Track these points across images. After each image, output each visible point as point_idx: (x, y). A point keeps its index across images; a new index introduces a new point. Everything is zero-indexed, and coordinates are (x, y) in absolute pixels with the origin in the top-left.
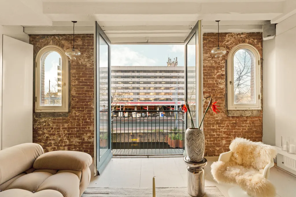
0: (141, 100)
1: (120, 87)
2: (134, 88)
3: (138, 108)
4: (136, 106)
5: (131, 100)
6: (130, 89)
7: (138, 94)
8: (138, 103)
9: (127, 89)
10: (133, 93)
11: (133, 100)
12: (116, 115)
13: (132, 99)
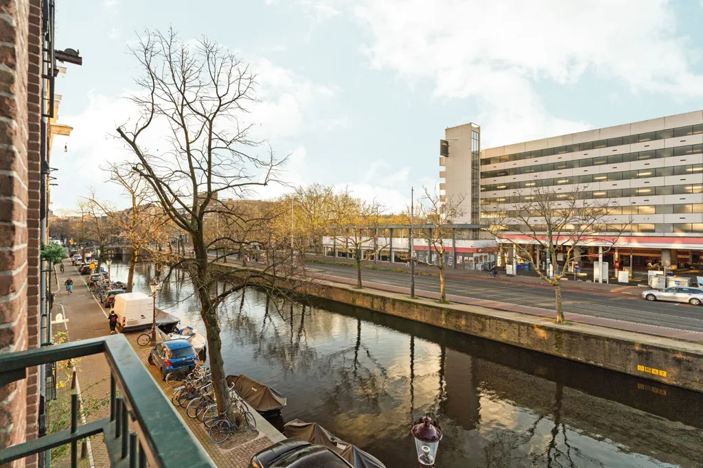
0: (692, 231)
1: (600, 191)
2: (656, 191)
3: (680, 256)
4: (670, 250)
5: (643, 231)
6: (638, 195)
7: (678, 209)
8: (674, 239)
9: (629, 196)
10: (655, 206)
11: (653, 231)
12: (585, 274)
13: (652, 227)
